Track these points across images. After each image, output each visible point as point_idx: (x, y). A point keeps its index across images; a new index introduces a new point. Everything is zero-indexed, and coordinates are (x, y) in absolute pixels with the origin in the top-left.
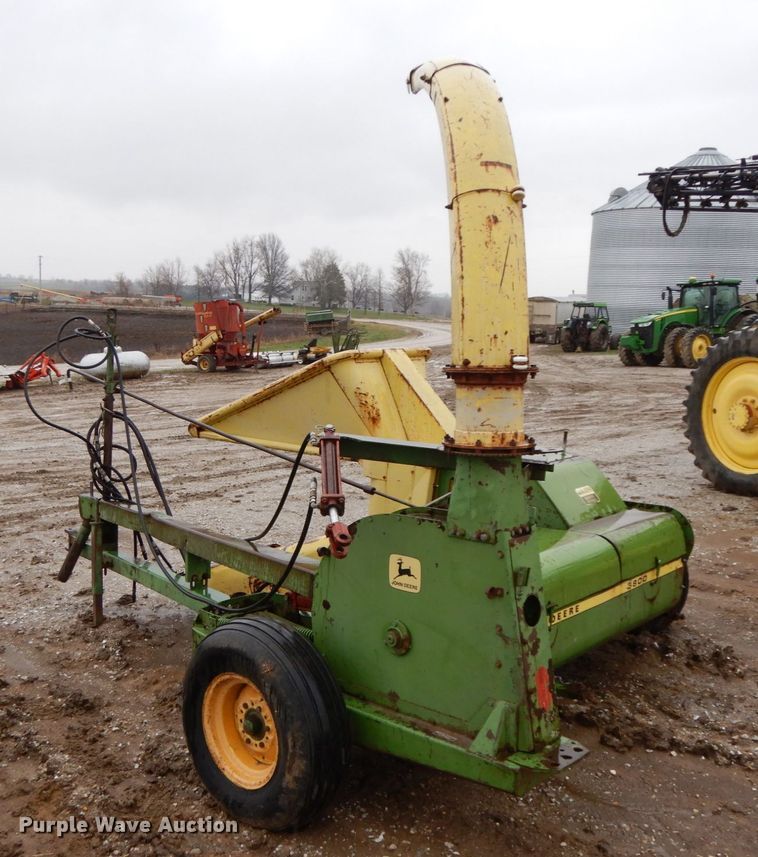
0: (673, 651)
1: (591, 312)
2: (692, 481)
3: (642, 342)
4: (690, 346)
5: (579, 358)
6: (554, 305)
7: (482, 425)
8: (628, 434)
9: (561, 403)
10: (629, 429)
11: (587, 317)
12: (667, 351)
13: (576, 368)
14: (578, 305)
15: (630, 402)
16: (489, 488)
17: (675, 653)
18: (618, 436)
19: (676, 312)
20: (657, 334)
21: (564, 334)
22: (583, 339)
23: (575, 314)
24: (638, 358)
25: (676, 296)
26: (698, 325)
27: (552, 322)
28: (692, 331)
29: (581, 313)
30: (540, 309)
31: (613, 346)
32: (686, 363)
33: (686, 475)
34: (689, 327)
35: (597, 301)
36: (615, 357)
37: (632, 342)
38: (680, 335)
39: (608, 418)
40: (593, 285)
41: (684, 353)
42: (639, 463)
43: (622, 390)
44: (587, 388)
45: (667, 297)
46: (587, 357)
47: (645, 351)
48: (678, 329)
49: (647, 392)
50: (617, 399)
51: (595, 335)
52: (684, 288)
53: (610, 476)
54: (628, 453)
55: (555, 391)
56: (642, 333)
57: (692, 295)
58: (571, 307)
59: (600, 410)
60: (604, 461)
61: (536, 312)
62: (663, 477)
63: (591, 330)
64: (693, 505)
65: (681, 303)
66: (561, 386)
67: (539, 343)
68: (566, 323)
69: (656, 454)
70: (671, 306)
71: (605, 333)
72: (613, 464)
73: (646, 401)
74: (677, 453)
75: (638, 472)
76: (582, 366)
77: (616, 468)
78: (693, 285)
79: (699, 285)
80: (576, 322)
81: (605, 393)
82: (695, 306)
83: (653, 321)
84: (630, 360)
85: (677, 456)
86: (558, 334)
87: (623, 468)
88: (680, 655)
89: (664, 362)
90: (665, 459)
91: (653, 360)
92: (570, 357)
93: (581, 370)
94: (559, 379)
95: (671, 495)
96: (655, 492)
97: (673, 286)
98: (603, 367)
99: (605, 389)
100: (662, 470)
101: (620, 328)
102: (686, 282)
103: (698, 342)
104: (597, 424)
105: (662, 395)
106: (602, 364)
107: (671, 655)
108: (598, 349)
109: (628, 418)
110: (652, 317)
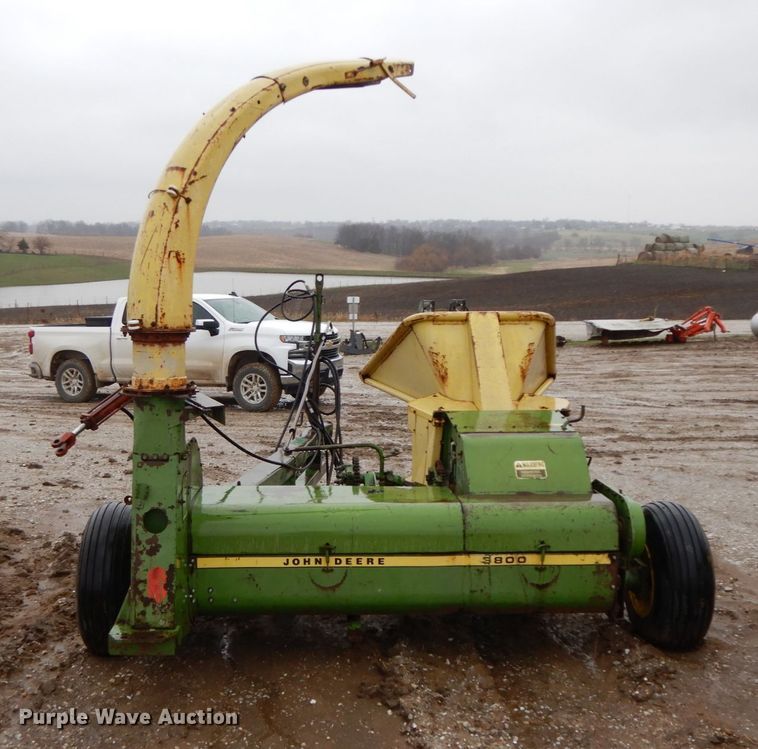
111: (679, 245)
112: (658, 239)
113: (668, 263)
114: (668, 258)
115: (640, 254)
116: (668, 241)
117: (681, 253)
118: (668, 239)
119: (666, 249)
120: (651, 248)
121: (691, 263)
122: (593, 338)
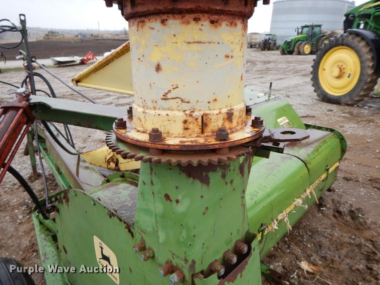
0: (325, 206)
1: (271, 37)
2: (311, 97)
3: (288, 46)
4: (304, 47)
5: (266, 52)
6: (258, 35)
7: (165, 98)
8: (285, 78)
9: (260, 67)
10: (285, 76)
11: (269, 39)
12: (296, 49)
13: (265, 56)
14: (267, 35)
15: (284, 67)
16: (181, 208)
17: (327, 208)
18: (281, 79)
19: (300, 36)
20: (293, 44)
21: (262, 45)
22: (268, 46)
23: (266, 38)
24: (286, 52)
25: (300, 31)
26: (307, 40)
27: (258, 41)
28: (305, 42)
29: (267, 38)
30: (254, 37)
31: (277, 49)
32: (302, 53)
33: (309, 95)
34: (304, 41)
35: (273, 33)
36: (278, 52)
37: (285, 47)
38: (301, 44)
39: (277, 72)
40: (272, 28)
41: (301, 50)
42: (290, 90)
43: (281, 63)
44: (269, 62)
45: (297, 30)
46: (269, 52)
47: (288, 50)
48: (300, 42)
49: (290, 63)
50: (280, 66)
51: (272, 45)
52: (303, 27)
53: (279, 95)
54: (285, 86)
55: (259, 63)
56: (288, 44)
57: (305, 30)
58: (264, 36)
59: (274, 70)
60: (277, 89)
61: (253, 38)
62: (300, 96)
63: (270, 43)
64: (314, 109)
65: (301, 33)
66: (260, 61)
67: (254, 48)
68: (263, 41)
69: (296, 86)
70: (298, 34)
71: (275, 44)
72: (280, 90)
73: (290, 66)
74: (303, 86)
75: (290, 94)
76: (267, 55)
77: (281, 92)
78: (306, 26)
79: (308, 27)
80: (266, 40)
81: (275, 64)
82: (306, 34)
83: (292, 39)
84: (283, 53)
85: (304, 87)
86: (260, 45)
87: (284, 92)
88: (329, 209)
89: (294, 53)
90: (299, 88)
91: (291, 53)
92: (263, 52)
93: (267, 56)
94: (260, 59)
95: (305, 103)
96: (298, 103)
97: (299, 27)
98: (275, 55)
99: (275, 62)
100: (299, 93)
101: (280, 42)
102: (304, 25)
103: (306, 46)
104: (273, 75)
105: (295, 64)
106: (274, 54)
107: (324, 209)
108: (272, 50)
109: (284, 73)
110: (291, 38)
111: (56, 34)
112: (49, 32)
113: (55, 40)
114: (54, 39)
115: (44, 38)
116: (52, 33)
117: (58, 37)
118: (52, 32)
119: (52, 36)
120: (47, 35)
121: (62, 40)
122: (55, 64)
